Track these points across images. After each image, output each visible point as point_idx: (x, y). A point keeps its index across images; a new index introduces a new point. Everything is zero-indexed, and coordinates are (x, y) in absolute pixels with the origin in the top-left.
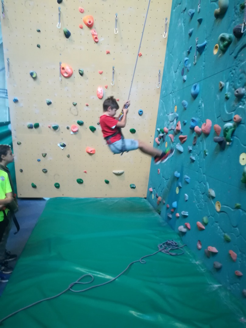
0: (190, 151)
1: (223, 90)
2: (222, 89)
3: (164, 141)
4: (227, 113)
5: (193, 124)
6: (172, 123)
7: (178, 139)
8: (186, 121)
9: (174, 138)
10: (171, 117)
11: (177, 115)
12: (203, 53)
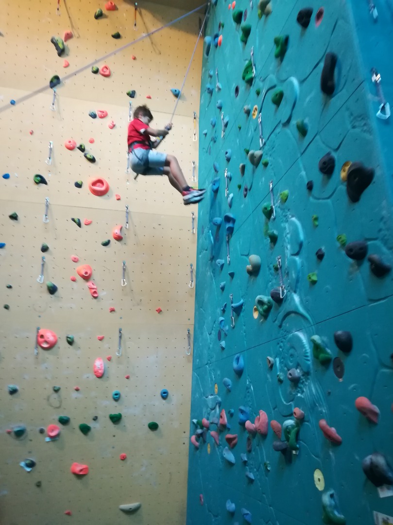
0: (245, 462)
1: (274, 368)
2: (272, 366)
3: (204, 442)
4: (285, 403)
5: (242, 417)
6: (213, 411)
7: (225, 441)
8: (232, 411)
9: (220, 438)
10: (211, 402)
11: (220, 399)
12: (242, 314)
